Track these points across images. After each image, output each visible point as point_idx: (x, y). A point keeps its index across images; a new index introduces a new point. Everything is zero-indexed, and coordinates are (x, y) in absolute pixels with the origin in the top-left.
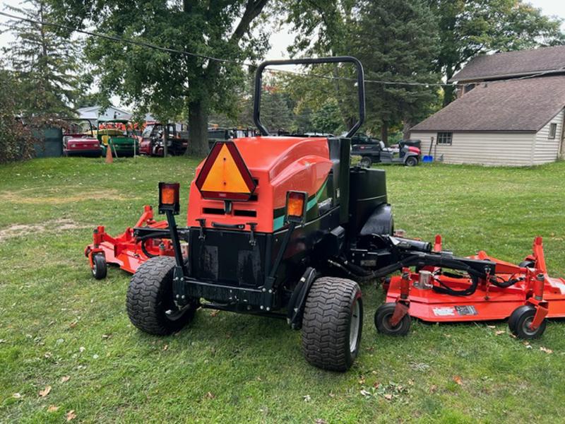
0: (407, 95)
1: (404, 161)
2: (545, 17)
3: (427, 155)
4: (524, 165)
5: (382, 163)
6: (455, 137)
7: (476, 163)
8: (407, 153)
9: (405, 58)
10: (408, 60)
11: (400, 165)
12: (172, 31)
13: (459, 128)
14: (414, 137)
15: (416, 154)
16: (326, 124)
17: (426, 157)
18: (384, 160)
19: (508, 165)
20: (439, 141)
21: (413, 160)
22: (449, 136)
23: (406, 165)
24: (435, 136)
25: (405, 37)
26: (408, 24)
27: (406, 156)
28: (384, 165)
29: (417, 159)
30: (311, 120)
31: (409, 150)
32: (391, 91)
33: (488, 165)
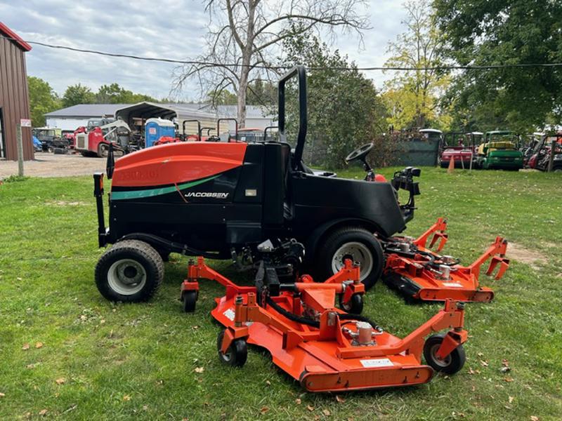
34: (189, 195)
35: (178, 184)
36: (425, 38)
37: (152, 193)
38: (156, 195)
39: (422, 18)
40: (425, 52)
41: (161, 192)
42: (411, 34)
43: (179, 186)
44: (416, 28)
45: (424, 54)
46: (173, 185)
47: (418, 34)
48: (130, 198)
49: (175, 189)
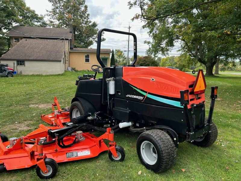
1: (7, 74)
2: (37, 14)
4: (59, 74)
6: (26, 63)
7: (39, 74)
11: (4, 77)
13: (27, 59)
15: (12, 71)
19: (53, 74)
20: (18, 64)
21: (11, 73)
22: (23, 62)
24: (16, 62)
27: (7, 72)
29: (13, 73)
33: (44, 74)
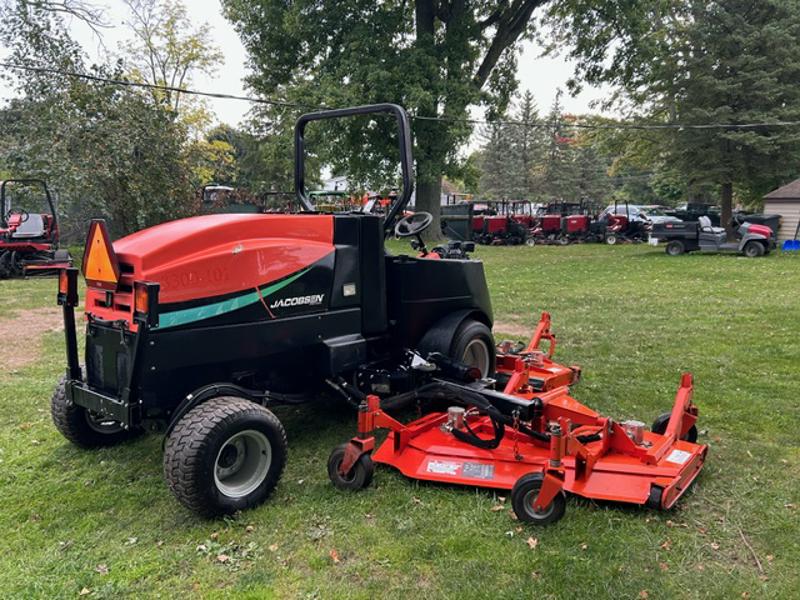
0: (760, 141)
1: (741, 248)
3: (792, 238)
5: (702, 251)
8: (746, 234)
9: (757, 83)
10: (762, 85)
11: (732, 255)
12: (378, 74)
14: (770, 210)
15: (764, 237)
16: (674, 190)
17: (789, 243)
18: (704, 247)
21: (756, 246)
23: (743, 255)
25: (760, 49)
26: (765, 29)
27: (744, 241)
28: (704, 254)
29: (765, 245)
30: (650, 184)
31: (750, 231)
32: (730, 137)
34: (276, 305)
35: (261, 288)
36: (161, 53)
37: (219, 309)
38: (226, 311)
39: (151, 21)
40: (164, 73)
41: (235, 304)
42: (140, 43)
43: (262, 291)
44: (146, 34)
45: (162, 76)
46: (252, 290)
47: (149, 44)
48: (181, 323)
49: (255, 297)
